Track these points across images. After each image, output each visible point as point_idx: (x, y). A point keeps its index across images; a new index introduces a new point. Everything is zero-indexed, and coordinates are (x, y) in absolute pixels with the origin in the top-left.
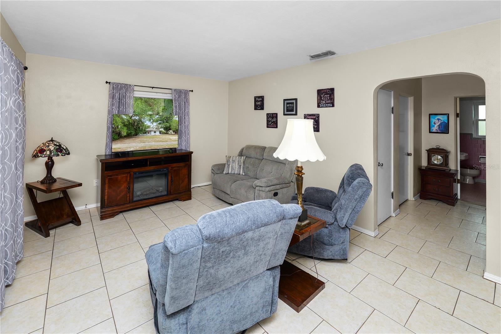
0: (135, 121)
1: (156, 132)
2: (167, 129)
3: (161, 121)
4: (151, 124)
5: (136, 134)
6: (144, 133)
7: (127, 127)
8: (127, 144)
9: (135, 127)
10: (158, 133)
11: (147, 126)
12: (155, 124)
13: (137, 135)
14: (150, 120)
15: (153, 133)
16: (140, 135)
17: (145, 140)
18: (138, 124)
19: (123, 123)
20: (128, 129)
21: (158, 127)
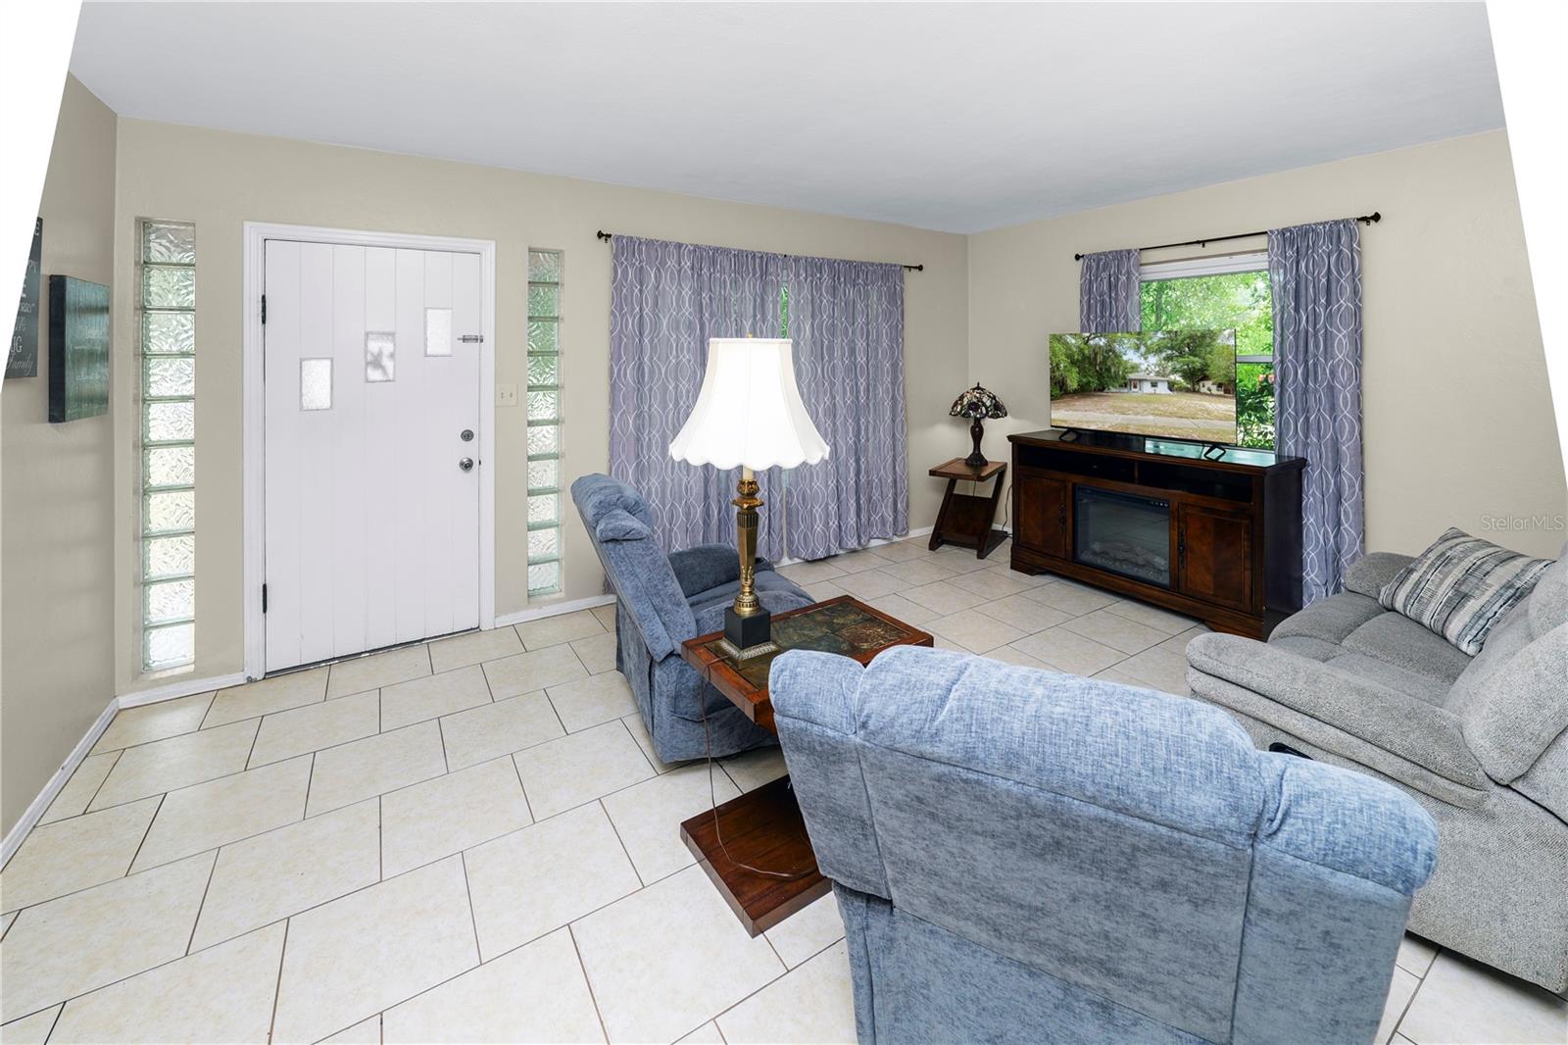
0: (1097, 350)
1: (1159, 384)
2: (1196, 377)
3: (1172, 348)
4: (1142, 360)
5: (1102, 388)
6: (1121, 386)
7: (1079, 367)
8: (1080, 413)
9: (1098, 368)
10: (1163, 388)
11: (1129, 366)
12: (1153, 359)
13: (1102, 390)
14: (1138, 349)
15: (1147, 388)
16: (1113, 390)
17: (1126, 405)
18: (1105, 359)
19: (1070, 356)
20: (1082, 372)
21: (1164, 368)
